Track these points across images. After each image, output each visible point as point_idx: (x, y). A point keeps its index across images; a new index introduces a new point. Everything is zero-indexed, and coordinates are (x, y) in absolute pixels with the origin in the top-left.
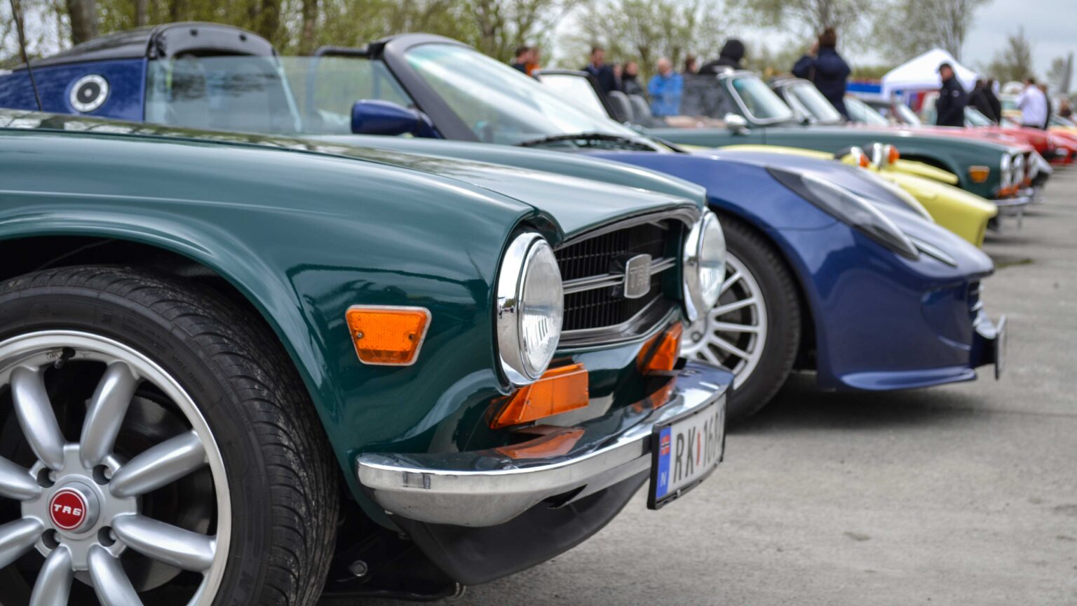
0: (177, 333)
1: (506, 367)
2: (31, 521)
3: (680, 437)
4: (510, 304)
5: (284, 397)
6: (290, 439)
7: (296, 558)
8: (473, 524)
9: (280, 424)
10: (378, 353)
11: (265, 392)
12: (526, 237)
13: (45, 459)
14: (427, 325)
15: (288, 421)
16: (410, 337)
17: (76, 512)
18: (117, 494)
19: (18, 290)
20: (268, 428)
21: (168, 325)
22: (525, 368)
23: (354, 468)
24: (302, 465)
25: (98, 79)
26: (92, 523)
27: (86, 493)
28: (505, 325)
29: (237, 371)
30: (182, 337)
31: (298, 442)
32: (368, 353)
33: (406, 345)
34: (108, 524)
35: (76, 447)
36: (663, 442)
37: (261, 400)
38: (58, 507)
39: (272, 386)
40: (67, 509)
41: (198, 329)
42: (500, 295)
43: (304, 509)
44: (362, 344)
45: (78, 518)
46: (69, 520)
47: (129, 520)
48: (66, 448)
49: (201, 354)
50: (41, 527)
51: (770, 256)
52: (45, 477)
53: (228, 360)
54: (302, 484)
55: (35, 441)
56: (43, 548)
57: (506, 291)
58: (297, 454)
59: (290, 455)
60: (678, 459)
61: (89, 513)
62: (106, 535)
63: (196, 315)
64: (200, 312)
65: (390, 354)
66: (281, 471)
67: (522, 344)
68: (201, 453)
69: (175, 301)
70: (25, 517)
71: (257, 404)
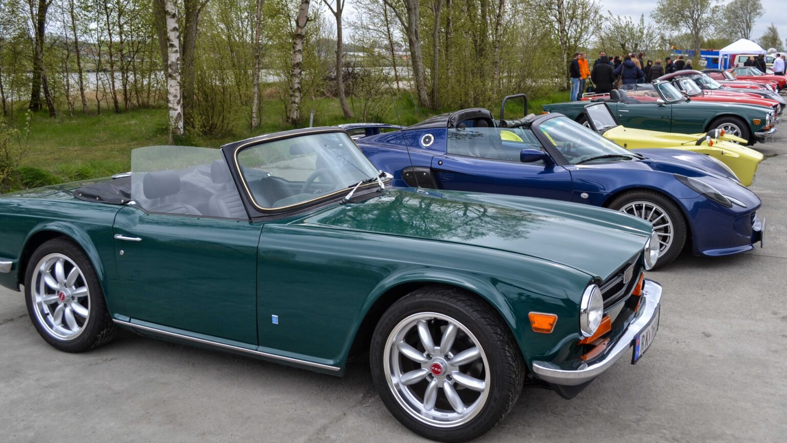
0: (472, 317)
1: (582, 331)
2: (424, 370)
3: (643, 336)
4: (585, 310)
5: (507, 338)
6: (510, 353)
7: (512, 392)
8: (572, 385)
9: (506, 349)
10: (539, 329)
11: (501, 338)
12: (591, 287)
13: (428, 351)
14: (556, 320)
15: (509, 346)
16: (551, 325)
17: (439, 370)
18: (452, 365)
19: (419, 298)
20: (502, 351)
21: (469, 315)
22: (589, 332)
23: (532, 365)
24: (514, 361)
25: (430, 135)
26: (444, 373)
27: (442, 363)
28: (583, 319)
29: (492, 331)
30: (474, 319)
31: (512, 353)
32: (536, 329)
33: (549, 327)
34: (449, 374)
35: (438, 348)
36: (637, 341)
37: (500, 341)
38: (433, 368)
39: (503, 334)
40: (436, 369)
41: (479, 316)
42: (582, 308)
43: (514, 376)
44: (534, 326)
45: (440, 372)
46: (437, 373)
47: (456, 373)
48: (436, 348)
49: (480, 325)
50: (428, 372)
52: (429, 356)
53: (489, 327)
54: (514, 368)
55: (424, 343)
56: (428, 379)
57: (584, 306)
58: (512, 358)
59: (510, 359)
60: (643, 344)
61: (443, 370)
62: (449, 377)
63: (478, 310)
64: (479, 309)
65: (543, 330)
66: (507, 365)
67: (588, 322)
68: (479, 355)
69: (471, 305)
70: (423, 369)
71: (499, 343)
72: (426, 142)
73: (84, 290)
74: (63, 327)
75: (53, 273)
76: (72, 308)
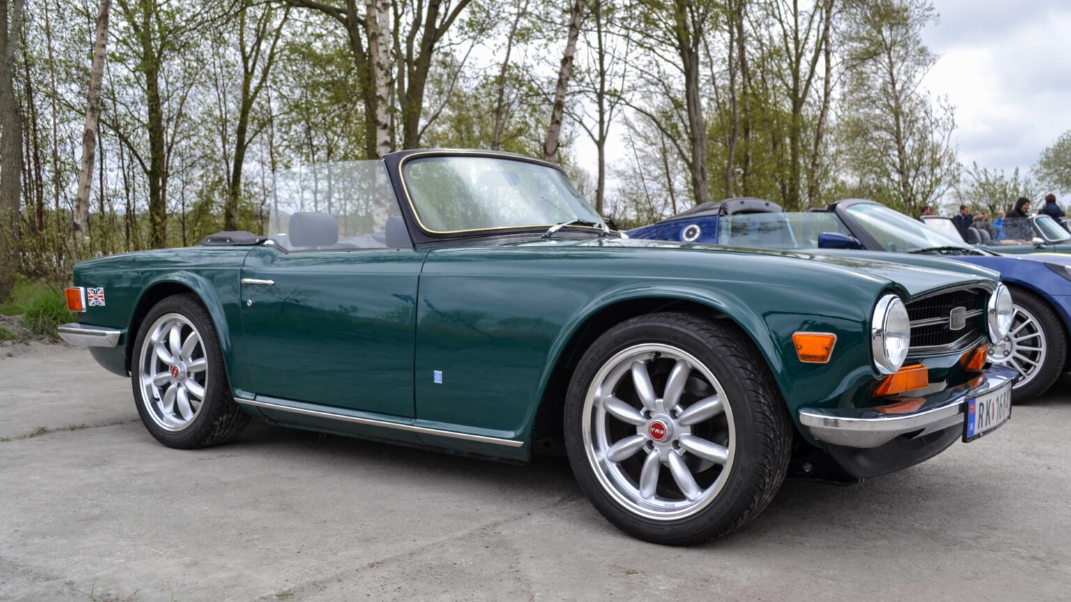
0: (708, 345)
1: (878, 364)
2: (641, 436)
3: (981, 404)
4: (879, 332)
5: (762, 378)
6: (765, 399)
7: (769, 460)
8: (862, 446)
9: (760, 392)
10: (809, 357)
11: (752, 376)
12: (888, 297)
13: (647, 406)
14: (835, 342)
15: (764, 390)
16: (826, 348)
17: (662, 432)
18: (681, 424)
19: (634, 323)
20: (753, 394)
21: (704, 341)
22: (888, 365)
23: (798, 415)
24: (772, 413)
25: (696, 226)
26: (669, 438)
27: (666, 423)
28: (876, 344)
29: (738, 364)
30: (711, 347)
31: (770, 400)
32: (804, 357)
33: (824, 352)
34: (677, 439)
35: (661, 400)
36: (971, 407)
37: (750, 379)
38: (653, 429)
39: (756, 373)
40: (657, 431)
41: (719, 343)
42: (873, 326)
43: (772, 435)
44: (801, 352)
45: (662, 435)
46: (658, 436)
47: (687, 437)
48: (657, 401)
49: (720, 356)
50: (645, 439)
51: (1048, 310)
52: (648, 415)
53: (733, 359)
54: (772, 423)
55: (643, 398)
56: (646, 449)
57: (877, 324)
58: (769, 407)
59: (765, 408)
60: (981, 416)
61: (668, 433)
62: (676, 444)
63: (718, 336)
64: (720, 335)
65: (815, 357)
66: (760, 415)
67: (886, 353)
68: (721, 405)
69: (708, 329)
70: (639, 434)
71: (748, 382)
72: (688, 236)
73: (202, 361)
74: (176, 417)
75: (167, 345)
76: (187, 389)
